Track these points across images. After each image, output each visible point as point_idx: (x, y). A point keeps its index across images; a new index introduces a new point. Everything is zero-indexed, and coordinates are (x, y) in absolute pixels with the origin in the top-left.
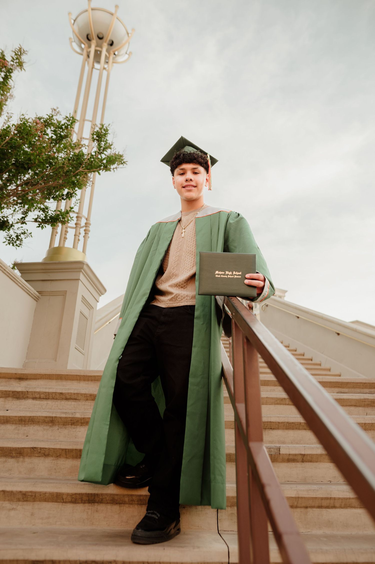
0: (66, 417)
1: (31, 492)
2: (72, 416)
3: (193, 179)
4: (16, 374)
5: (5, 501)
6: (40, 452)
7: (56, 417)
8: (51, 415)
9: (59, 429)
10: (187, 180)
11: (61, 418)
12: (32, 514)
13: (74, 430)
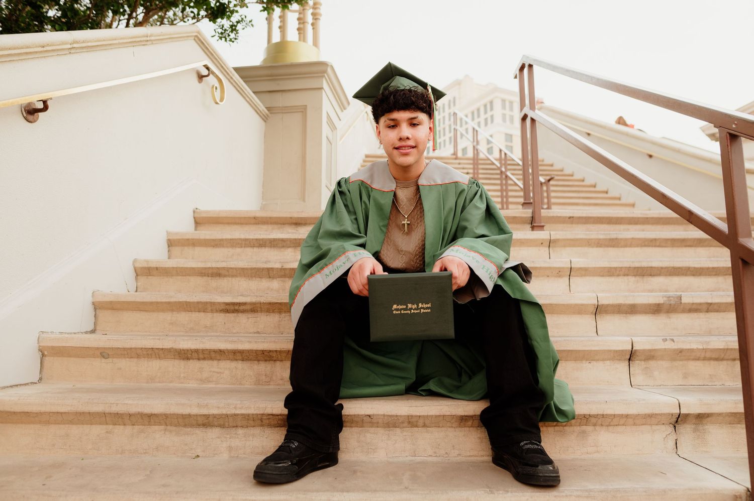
4: (291, 218)
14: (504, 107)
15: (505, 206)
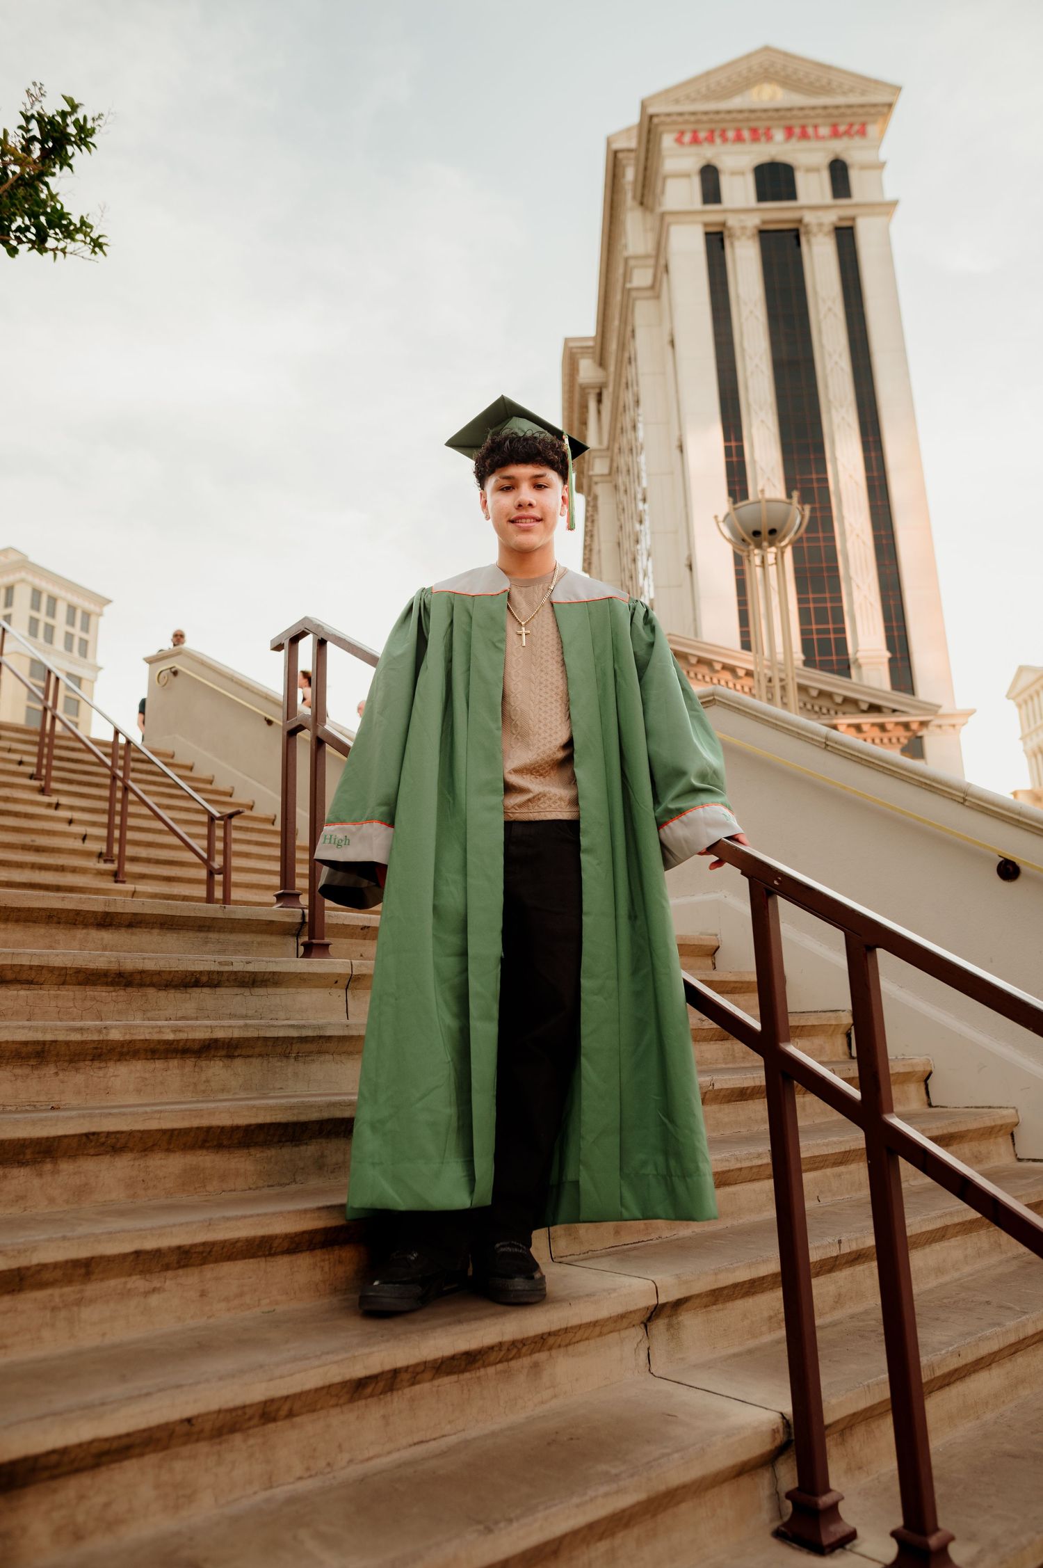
0: (82, 1042)
1: (204, 1244)
2: (101, 1038)
3: (534, 503)
5: (130, 1275)
6: (103, 1144)
7: (55, 1042)
8: (40, 1037)
9: (60, 1072)
11: (67, 1043)
12: (203, 1294)
13: (101, 1073)
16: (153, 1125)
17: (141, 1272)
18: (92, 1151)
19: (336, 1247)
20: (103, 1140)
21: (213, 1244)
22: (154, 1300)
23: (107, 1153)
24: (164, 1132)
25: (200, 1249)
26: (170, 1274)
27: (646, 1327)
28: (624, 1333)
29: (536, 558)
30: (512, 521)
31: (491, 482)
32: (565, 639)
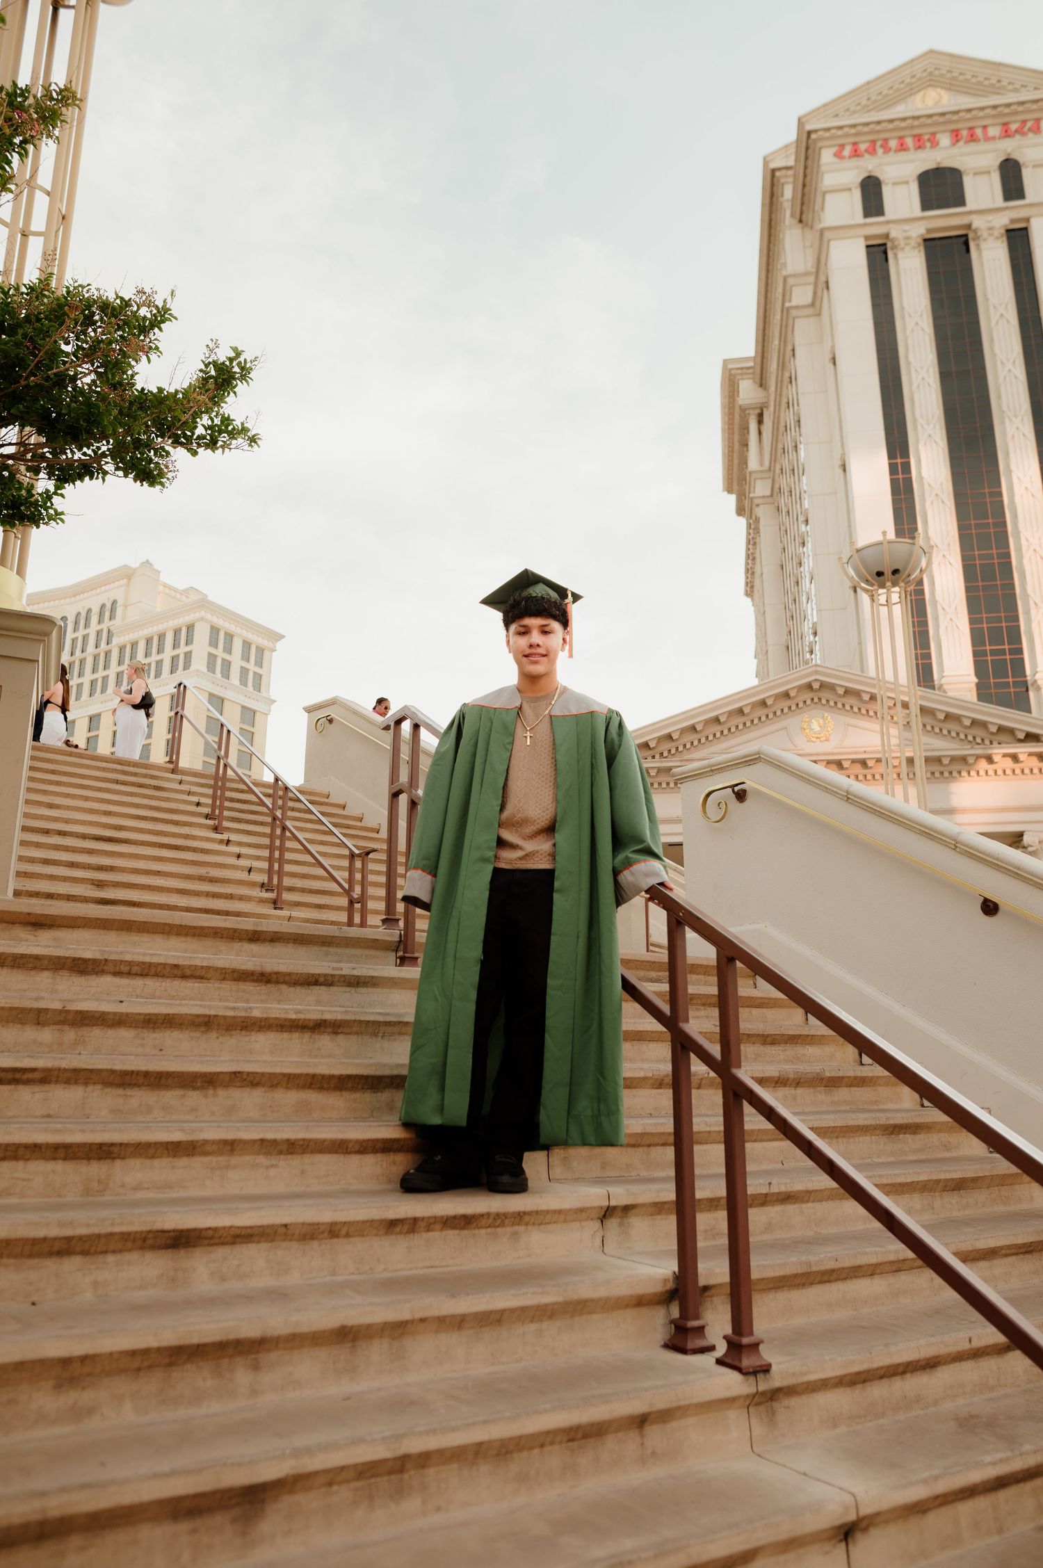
0: (234, 1017)
1: (304, 1140)
2: (247, 1015)
3: (541, 644)
4: (29, 914)
5: (258, 1154)
6: (245, 1080)
7: (217, 1016)
8: (207, 1012)
9: (220, 1038)
10: (531, 646)
11: (225, 1017)
12: (303, 1172)
13: (247, 1039)
14: (214, 642)
15: (357, 920)
16: (277, 1070)
17: (265, 1154)
18: (238, 1084)
19: (392, 1154)
20: (245, 1077)
21: (309, 1140)
22: (272, 1172)
23: (247, 1086)
24: (284, 1075)
25: (302, 1143)
26: (282, 1157)
27: (602, 1222)
28: (584, 1224)
29: (543, 681)
30: (526, 656)
31: (513, 627)
32: (558, 741)
